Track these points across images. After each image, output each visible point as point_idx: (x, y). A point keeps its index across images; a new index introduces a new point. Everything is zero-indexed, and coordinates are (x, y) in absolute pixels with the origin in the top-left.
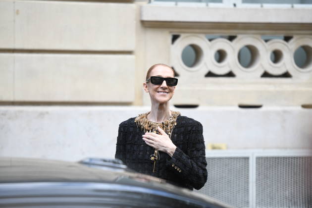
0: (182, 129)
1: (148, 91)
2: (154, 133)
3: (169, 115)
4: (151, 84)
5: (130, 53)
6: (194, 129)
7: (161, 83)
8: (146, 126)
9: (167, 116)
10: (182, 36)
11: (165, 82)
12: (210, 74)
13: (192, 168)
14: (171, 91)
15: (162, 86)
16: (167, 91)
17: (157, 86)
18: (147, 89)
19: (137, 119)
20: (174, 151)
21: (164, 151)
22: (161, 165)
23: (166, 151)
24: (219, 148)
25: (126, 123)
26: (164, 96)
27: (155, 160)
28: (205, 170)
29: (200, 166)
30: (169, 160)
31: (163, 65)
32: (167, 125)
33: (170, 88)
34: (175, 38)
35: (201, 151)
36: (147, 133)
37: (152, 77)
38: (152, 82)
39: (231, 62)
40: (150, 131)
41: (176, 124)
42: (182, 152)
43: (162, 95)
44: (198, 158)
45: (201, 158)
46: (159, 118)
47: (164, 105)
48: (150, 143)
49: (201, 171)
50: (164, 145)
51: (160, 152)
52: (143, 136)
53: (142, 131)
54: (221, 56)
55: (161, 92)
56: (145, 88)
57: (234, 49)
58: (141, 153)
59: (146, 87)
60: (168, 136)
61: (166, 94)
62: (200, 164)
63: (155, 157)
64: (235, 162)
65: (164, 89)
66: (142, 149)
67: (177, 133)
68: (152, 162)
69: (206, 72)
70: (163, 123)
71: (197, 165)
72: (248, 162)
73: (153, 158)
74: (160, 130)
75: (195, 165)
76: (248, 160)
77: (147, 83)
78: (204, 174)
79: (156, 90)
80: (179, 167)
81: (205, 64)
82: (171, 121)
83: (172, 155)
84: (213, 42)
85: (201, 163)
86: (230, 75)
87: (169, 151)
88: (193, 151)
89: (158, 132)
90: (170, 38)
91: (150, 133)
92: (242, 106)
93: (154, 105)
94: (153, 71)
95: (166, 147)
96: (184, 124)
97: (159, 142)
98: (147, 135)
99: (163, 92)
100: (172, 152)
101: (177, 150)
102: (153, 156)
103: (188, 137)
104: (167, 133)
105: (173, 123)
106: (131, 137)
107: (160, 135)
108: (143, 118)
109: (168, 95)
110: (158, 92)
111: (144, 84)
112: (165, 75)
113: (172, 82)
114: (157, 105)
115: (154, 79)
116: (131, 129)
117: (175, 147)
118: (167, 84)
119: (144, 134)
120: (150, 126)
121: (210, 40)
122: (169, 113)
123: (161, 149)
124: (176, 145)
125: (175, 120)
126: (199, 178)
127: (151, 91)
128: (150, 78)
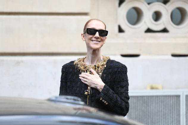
0: (110, 70)
1: (84, 40)
2: (88, 73)
3: (100, 59)
4: (87, 34)
5: (86, 14)
6: (119, 70)
7: (94, 34)
8: (82, 68)
9: (99, 60)
10: (127, 0)
11: (97, 33)
12: (149, 31)
13: (116, 102)
14: (102, 40)
15: (95, 36)
16: (99, 40)
17: (91, 36)
18: (84, 38)
19: (75, 62)
20: (102, 88)
21: (95, 87)
22: (93, 98)
23: (97, 88)
24: (157, 88)
25: (67, 65)
26: (97, 44)
27: (88, 94)
28: (127, 103)
29: (123, 100)
30: (98, 95)
31: (97, 20)
32: (98, 67)
33: (102, 38)
34: (121, 2)
35: (125, 88)
36: (83, 73)
37: (88, 29)
38: (88, 33)
39: (165, 21)
40: (85, 72)
41: (105, 66)
42: (109, 88)
43: (95, 43)
44: (122, 93)
45: (124, 94)
46: (92, 62)
47: (97, 52)
48: (85, 81)
49: (124, 104)
50: (95, 83)
51: (92, 88)
52: (80, 75)
53: (79, 72)
54: (157, 16)
55: (94, 40)
56: (82, 38)
57: (167, 11)
58: (78, 89)
59: (84, 36)
60: (99, 76)
61: (98, 42)
62: (123, 98)
63: (88, 92)
64: (169, 99)
65: (97, 38)
66: (78, 85)
67: (106, 73)
68: (86, 96)
69: (145, 28)
70: (95, 66)
71: (121, 99)
72: (179, 99)
73: (86, 93)
74: (93, 71)
75: (119, 99)
76: (179, 98)
77: (84, 33)
78: (126, 106)
79: (91, 39)
80: (106, 101)
81: (145, 22)
82: (102, 63)
83: (101, 90)
84: (151, 5)
85: (125, 97)
86: (165, 31)
87: (98, 88)
88: (118, 88)
89: (91, 73)
90: (117, 2)
91: (85, 73)
92: (174, 55)
93: (89, 51)
94: (89, 24)
95: (96, 85)
96: (111, 66)
97: (91, 80)
98: (83, 75)
99: (96, 41)
100: (101, 88)
101: (105, 87)
102: (86, 91)
103: (114, 76)
104: (98, 73)
105: (103, 65)
106: (70, 76)
107: (92, 75)
108: (80, 61)
109: (100, 44)
110: (92, 41)
111: (82, 34)
112: (98, 28)
113: (104, 33)
114: (91, 51)
115: (89, 31)
116: (71, 70)
117: (104, 84)
118: (100, 35)
119: (81, 74)
120: (85, 68)
121: (149, 4)
122: (100, 57)
123: (93, 86)
124: (104, 83)
125: (105, 63)
126: (122, 109)
127: (87, 39)
128: (86, 30)
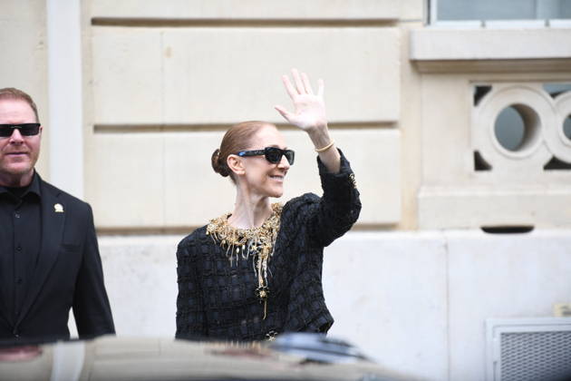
1: (243, 172)
5: (389, 125)
10: (496, 88)
12: (555, 164)
18: (239, 168)
19: (211, 229)
25: (190, 239)
34: (481, 93)
40: (244, 247)
43: (279, 182)
55: (276, 176)
58: (236, 291)
59: (236, 163)
66: (235, 282)
69: (546, 158)
79: (269, 174)
81: (544, 143)
84: (559, 98)
90: (470, 93)
102: (262, 289)
108: (222, 224)
110: (272, 176)
120: (241, 238)
121: (554, 95)
